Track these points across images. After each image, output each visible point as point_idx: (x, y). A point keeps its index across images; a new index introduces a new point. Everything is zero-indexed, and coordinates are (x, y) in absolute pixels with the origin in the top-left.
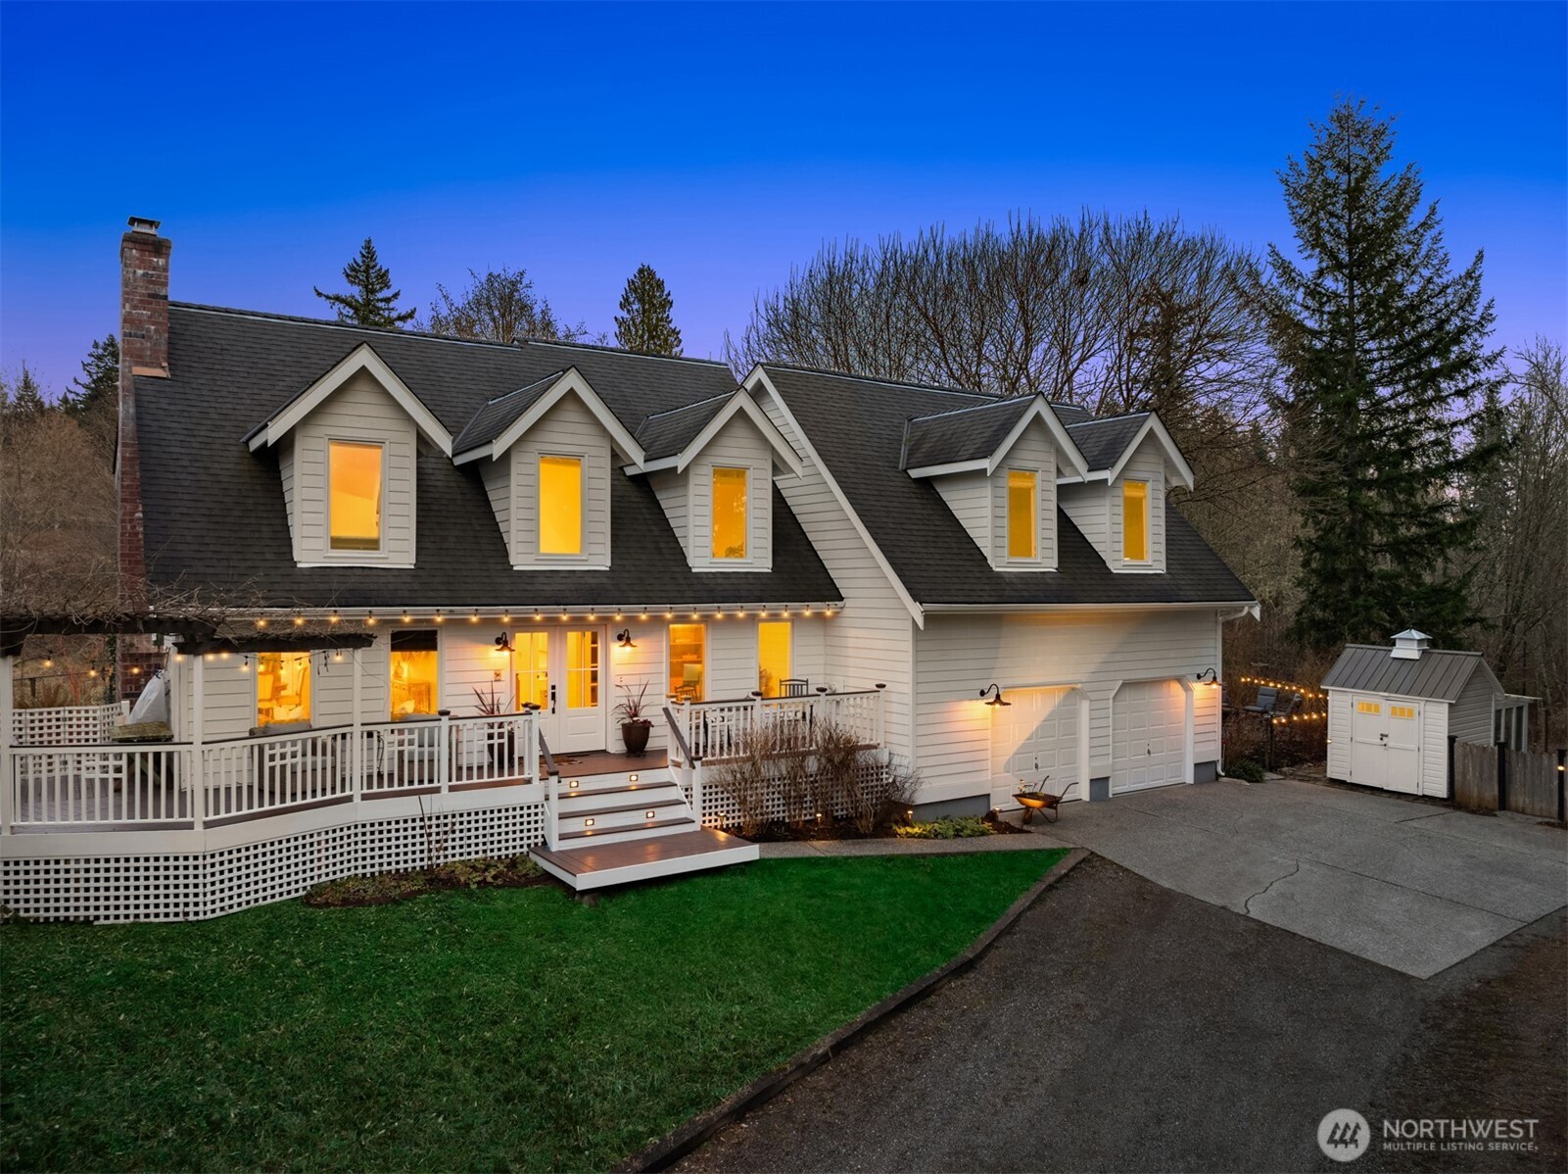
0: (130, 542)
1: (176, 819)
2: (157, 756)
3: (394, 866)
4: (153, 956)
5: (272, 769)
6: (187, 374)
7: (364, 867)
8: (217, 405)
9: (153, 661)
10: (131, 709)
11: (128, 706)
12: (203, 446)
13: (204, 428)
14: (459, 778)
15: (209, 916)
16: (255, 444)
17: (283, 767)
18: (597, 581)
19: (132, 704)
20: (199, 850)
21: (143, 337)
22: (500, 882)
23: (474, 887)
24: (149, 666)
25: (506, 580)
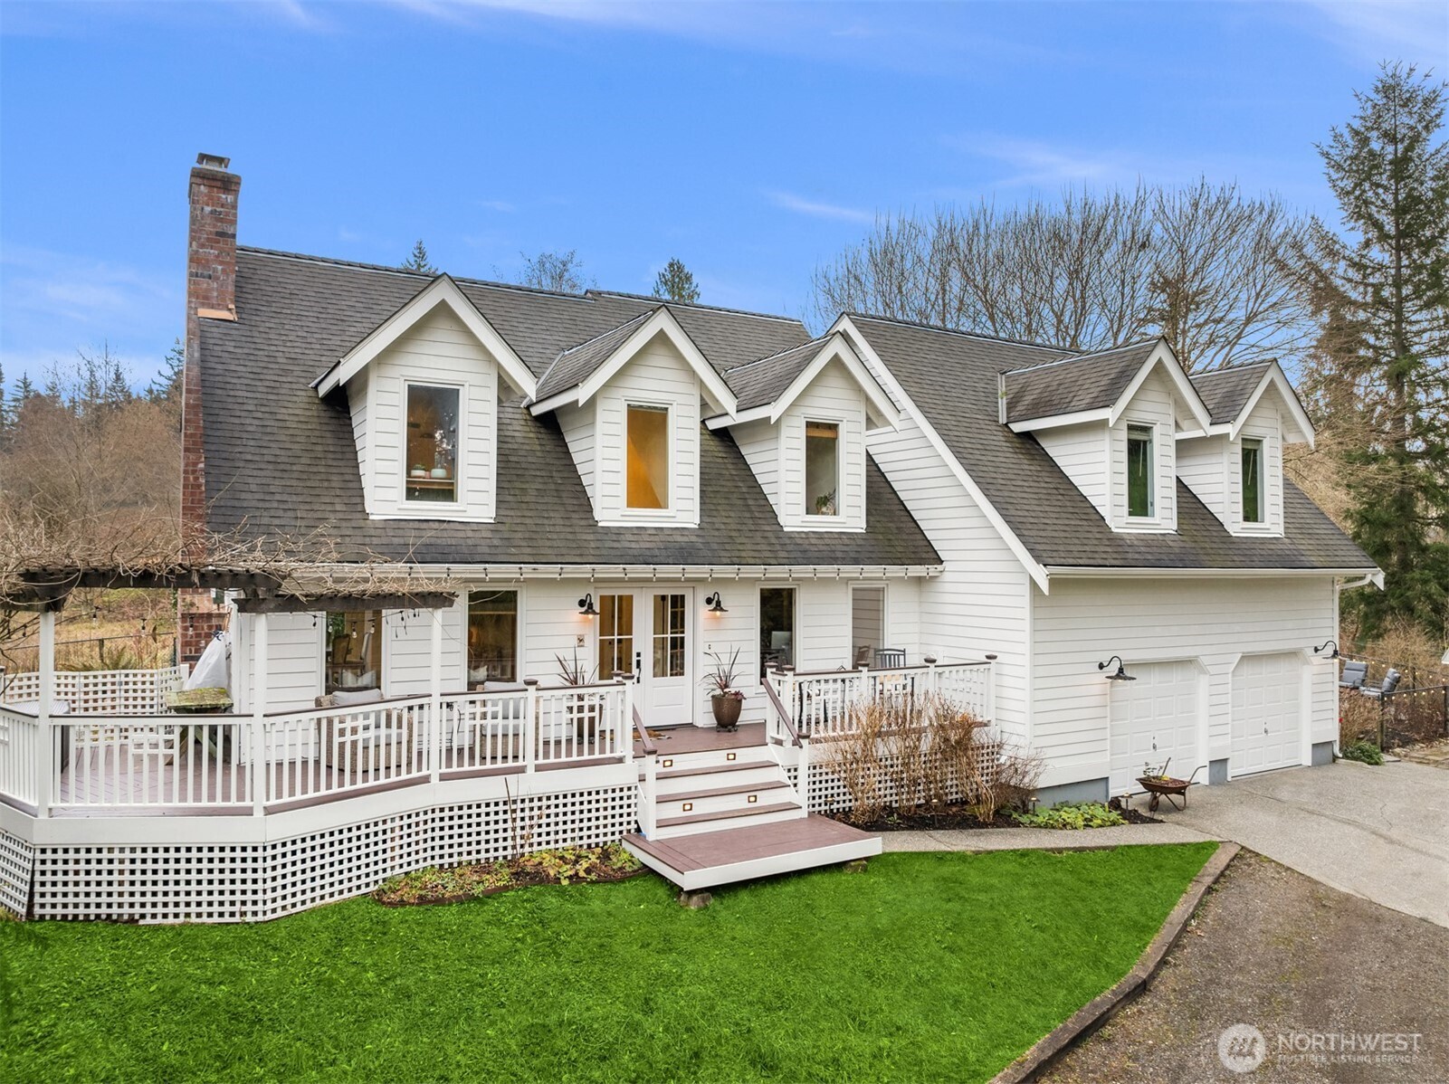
0: (193, 494)
1: (234, 803)
2: (213, 730)
3: (474, 856)
4: (205, 967)
5: (342, 745)
6: (254, 318)
7: (442, 857)
8: (285, 349)
9: (214, 622)
10: (190, 673)
11: (188, 670)
12: (270, 390)
13: (271, 372)
14: (546, 755)
15: (270, 916)
16: (323, 390)
17: (354, 743)
18: (686, 539)
19: (192, 667)
20: (257, 839)
21: (210, 277)
22: (593, 876)
23: (565, 882)
24: (210, 627)
25: (591, 537)
